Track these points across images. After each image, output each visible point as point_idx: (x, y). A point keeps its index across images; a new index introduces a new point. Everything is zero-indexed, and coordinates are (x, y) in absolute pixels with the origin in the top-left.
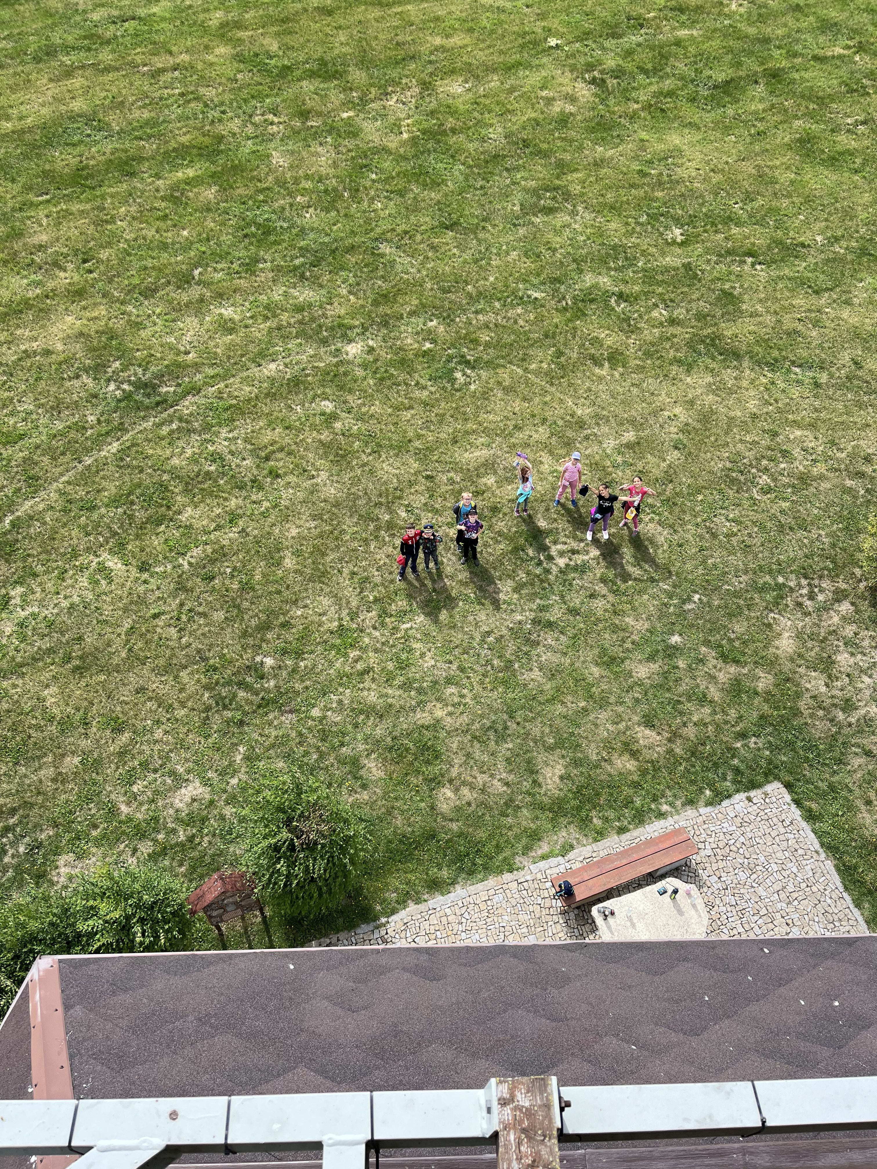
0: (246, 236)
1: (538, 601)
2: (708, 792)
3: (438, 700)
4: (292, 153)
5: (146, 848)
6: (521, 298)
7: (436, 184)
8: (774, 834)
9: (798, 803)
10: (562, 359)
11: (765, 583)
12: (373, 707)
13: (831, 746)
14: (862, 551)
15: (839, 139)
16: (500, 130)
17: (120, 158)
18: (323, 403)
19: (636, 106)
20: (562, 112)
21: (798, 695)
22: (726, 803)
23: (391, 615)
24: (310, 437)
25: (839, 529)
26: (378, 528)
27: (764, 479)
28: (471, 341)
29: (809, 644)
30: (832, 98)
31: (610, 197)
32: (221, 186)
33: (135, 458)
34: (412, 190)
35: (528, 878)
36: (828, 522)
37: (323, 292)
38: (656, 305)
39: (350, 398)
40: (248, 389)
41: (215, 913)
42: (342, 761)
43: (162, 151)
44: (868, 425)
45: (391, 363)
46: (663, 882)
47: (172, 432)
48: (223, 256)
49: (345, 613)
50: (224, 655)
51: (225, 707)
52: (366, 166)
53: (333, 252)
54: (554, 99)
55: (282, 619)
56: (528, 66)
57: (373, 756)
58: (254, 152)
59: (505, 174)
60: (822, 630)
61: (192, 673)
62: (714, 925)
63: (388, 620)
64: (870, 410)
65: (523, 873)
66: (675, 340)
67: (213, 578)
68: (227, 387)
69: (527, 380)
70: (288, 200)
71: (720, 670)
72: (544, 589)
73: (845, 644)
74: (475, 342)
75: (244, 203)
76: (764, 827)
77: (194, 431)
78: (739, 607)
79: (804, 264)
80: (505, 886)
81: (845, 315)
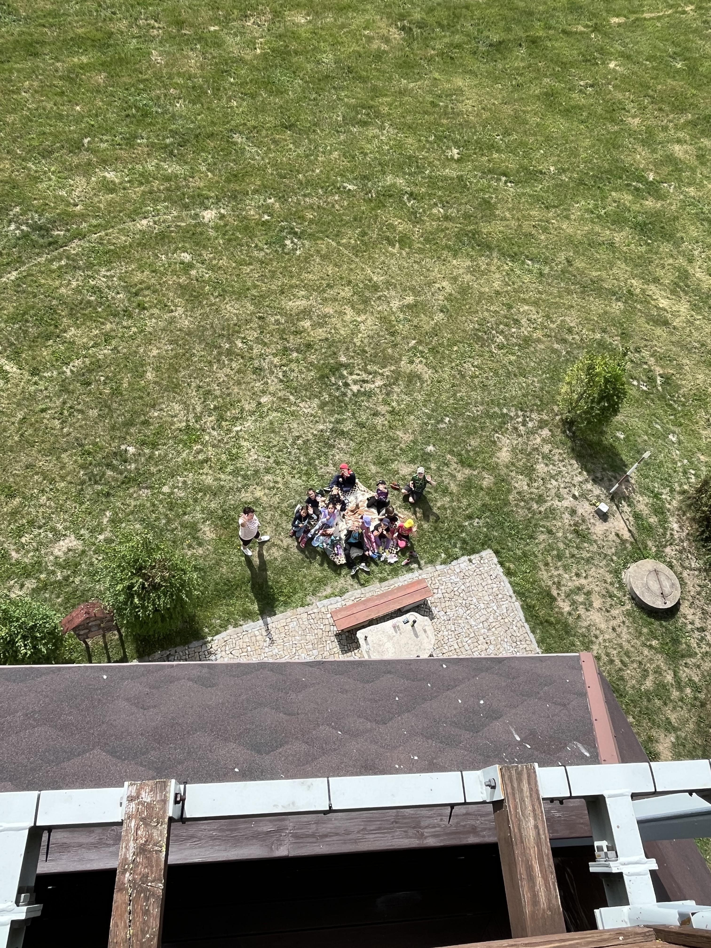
0: (128, 116)
1: (336, 416)
2: (443, 555)
3: (257, 484)
4: (169, 53)
5: (30, 584)
6: (339, 188)
7: (280, 92)
8: (484, 584)
9: (501, 564)
10: (366, 238)
11: (494, 412)
12: (209, 487)
13: (527, 526)
14: (560, 394)
15: (573, 96)
16: (331, 56)
17: (26, 40)
18: (183, 254)
19: (432, 52)
20: (379, 48)
21: (509, 491)
22: (454, 562)
23: (226, 420)
24: (171, 280)
25: (547, 378)
26: (220, 354)
27: (500, 339)
28: (299, 218)
29: (520, 456)
30: (572, 64)
31: (409, 119)
32: (109, 73)
33: (30, 286)
34: (261, 95)
35: (315, 611)
36: (540, 372)
37: (187, 167)
38: (436, 204)
39: (204, 253)
40: (124, 238)
41: (82, 632)
42: (184, 526)
43: (61, 39)
44: (572, 307)
45: (237, 229)
46: (408, 615)
47: (60, 268)
48: (108, 131)
49: (191, 416)
50: (97, 443)
51: (96, 483)
52: (226, 72)
53: (197, 136)
54: (373, 38)
55: (142, 418)
56: (356, 9)
57: (208, 523)
58: (138, 49)
59: (333, 91)
60: (529, 448)
61: (71, 455)
62: (439, 644)
63: (223, 423)
64: (575, 296)
65: (311, 607)
66: (447, 232)
67: (89, 384)
68: (107, 235)
69: (339, 250)
70: (163, 91)
71: (459, 472)
72: (341, 407)
73: (543, 458)
74: (302, 218)
75: (127, 89)
76: (478, 579)
77: (79, 268)
78: (475, 427)
79: (541, 186)
80: (298, 617)
81: (564, 227)
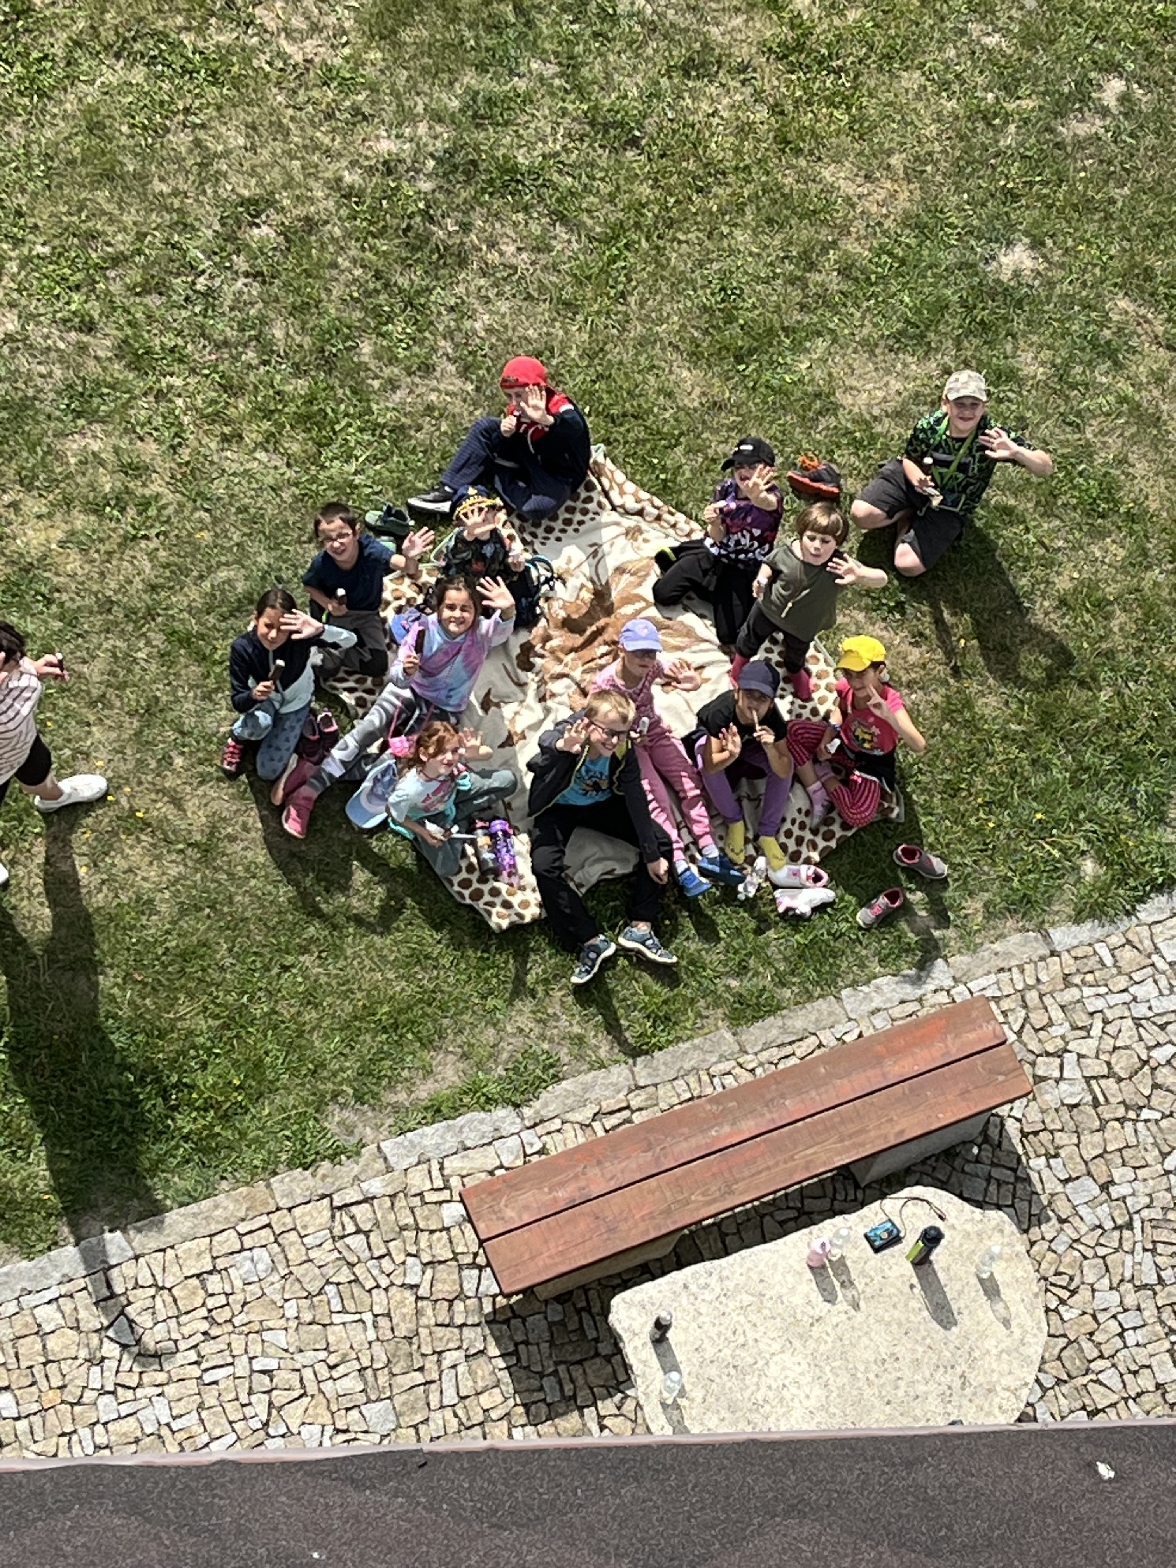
1: (470, 78)
22: (1153, 909)
46: (892, 1203)
65: (350, 1168)
80: (280, 1221)
